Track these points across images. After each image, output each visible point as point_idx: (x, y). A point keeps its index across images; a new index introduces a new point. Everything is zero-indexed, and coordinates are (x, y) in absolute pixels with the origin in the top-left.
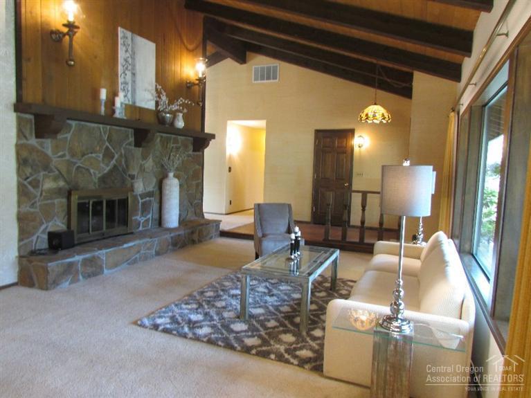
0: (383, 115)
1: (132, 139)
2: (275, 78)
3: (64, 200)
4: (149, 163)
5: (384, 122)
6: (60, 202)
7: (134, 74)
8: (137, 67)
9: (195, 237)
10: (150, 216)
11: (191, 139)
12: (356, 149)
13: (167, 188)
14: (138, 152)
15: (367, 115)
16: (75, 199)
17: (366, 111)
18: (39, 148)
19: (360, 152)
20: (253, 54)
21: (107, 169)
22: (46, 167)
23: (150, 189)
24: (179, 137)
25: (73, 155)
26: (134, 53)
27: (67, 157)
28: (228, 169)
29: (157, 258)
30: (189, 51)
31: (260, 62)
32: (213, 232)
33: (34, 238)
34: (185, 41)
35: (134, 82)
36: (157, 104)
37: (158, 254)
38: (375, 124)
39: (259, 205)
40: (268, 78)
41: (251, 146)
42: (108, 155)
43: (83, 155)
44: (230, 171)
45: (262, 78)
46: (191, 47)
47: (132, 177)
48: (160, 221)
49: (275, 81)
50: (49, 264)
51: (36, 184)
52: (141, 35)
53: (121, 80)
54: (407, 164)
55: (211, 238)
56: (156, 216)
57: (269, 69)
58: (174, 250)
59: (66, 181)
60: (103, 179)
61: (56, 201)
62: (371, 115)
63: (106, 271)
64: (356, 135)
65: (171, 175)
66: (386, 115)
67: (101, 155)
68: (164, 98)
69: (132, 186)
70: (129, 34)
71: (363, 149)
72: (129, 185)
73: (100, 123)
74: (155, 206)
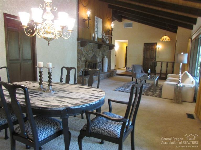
0: (168, 39)
1: (97, 47)
2: (131, 26)
3: (85, 63)
4: (100, 54)
5: (168, 41)
6: (84, 63)
7: (98, 29)
8: (99, 27)
9: (111, 75)
10: (100, 68)
11: (109, 46)
12: (157, 49)
13: (105, 60)
14: (98, 50)
15: (163, 39)
16: (87, 63)
17: (163, 38)
18: (81, 49)
19: (159, 50)
20: (124, 19)
21: (93, 55)
22: (82, 55)
23: (100, 61)
24: (107, 46)
25: (87, 51)
26: (98, 22)
27: (86, 52)
28: (115, 55)
29: (104, 80)
30: (109, 20)
31: (126, 21)
32: (115, 74)
33: (80, 72)
34: (108, 17)
35: (98, 31)
36: (102, 37)
37: (104, 79)
38: (166, 42)
39: (133, 65)
40: (129, 27)
41: (121, 48)
42: (93, 51)
43: (89, 51)
44: (115, 56)
45: (127, 27)
46: (109, 19)
47: (97, 57)
48: (102, 70)
49: (131, 27)
50: (86, 78)
51: (80, 59)
52: (99, 17)
53: (95, 31)
54: (182, 53)
55: (115, 75)
56: (101, 69)
57: (129, 24)
58: (107, 78)
59: (85, 58)
60: (92, 58)
61: (83, 63)
62: (164, 39)
63: (95, 82)
64: (157, 45)
65: (106, 57)
66: (169, 39)
67: (91, 51)
68: (104, 35)
69: (97, 60)
70: (97, 17)
71: (160, 49)
72: (96, 60)
73: (92, 43)
74: (101, 66)
